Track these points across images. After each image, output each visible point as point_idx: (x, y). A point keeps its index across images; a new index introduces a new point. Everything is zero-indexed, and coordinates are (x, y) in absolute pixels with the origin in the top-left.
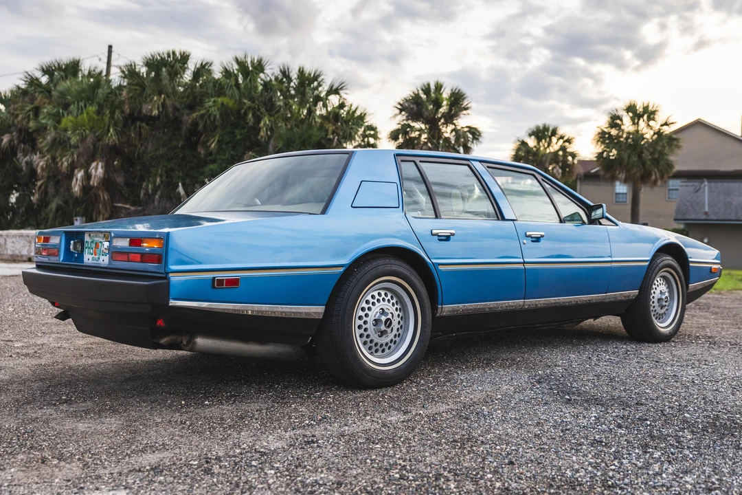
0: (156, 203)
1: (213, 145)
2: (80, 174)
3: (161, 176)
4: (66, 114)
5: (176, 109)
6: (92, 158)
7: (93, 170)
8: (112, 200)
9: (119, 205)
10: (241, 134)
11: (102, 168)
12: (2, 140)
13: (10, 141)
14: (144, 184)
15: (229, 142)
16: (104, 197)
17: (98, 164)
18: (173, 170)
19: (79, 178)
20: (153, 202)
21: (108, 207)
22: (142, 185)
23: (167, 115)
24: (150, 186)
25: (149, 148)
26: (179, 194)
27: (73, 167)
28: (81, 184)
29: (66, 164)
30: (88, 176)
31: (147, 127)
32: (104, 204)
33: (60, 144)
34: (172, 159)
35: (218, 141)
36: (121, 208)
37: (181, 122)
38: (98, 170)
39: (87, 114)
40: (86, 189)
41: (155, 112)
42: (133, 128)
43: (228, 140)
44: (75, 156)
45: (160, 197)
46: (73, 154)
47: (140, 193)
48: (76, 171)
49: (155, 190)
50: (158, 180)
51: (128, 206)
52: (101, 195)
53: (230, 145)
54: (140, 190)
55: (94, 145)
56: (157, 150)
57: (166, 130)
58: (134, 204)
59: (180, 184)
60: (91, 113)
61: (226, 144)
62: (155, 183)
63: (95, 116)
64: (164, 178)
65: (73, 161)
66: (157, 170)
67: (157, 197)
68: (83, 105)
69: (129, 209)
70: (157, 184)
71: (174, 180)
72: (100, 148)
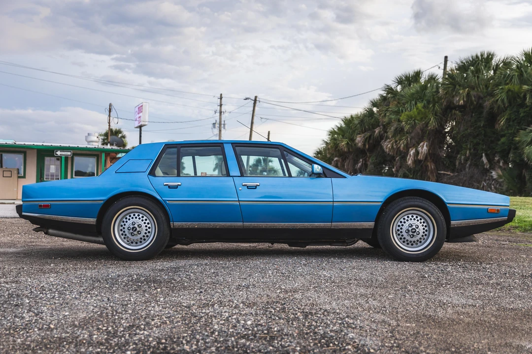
0: (467, 170)
1: (502, 123)
2: (412, 152)
3: (470, 150)
4: (404, 111)
5: (479, 98)
6: (421, 140)
7: (420, 148)
8: (437, 169)
9: (442, 172)
10: (524, 112)
11: (427, 146)
12: (375, 131)
13: (380, 132)
14: (459, 156)
15: (516, 119)
16: (431, 167)
17: (424, 144)
18: (478, 144)
19: (412, 154)
20: (465, 169)
21: (435, 174)
22: (457, 157)
23: (472, 103)
24: (463, 157)
25: (461, 129)
26: (483, 162)
27: (407, 147)
28: (413, 159)
29: (402, 145)
30: (417, 153)
31: (460, 114)
32: (432, 173)
33: (400, 131)
34: (478, 135)
35: (507, 119)
36: (444, 174)
37: (483, 107)
38: (424, 148)
39: (417, 109)
40: (417, 162)
41: (462, 102)
42: (450, 115)
43: (514, 118)
44: (409, 139)
45: (470, 165)
46: (407, 138)
47: (456, 163)
48: (410, 149)
49: (466, 160)
50: (468, 152)
51: (449, 173)
52: (429, 165)
53: (516, 121)
54: (456, 160)
55: (422, 130)
56: (467, 130)
57: (474, 115)
58: (453, 171)
59: (484, 155)
60: (420, 108)
61: (513, 121)
62: (466, 155)
63: (423, 110)
64: (472, 150)
65: (407, 143)
66: (467, 145)
67: (467, 165)
68: (414, 103)
69: (449, 175)
70: (467, 155)
71: (479, 152)
72: (428, 132)
